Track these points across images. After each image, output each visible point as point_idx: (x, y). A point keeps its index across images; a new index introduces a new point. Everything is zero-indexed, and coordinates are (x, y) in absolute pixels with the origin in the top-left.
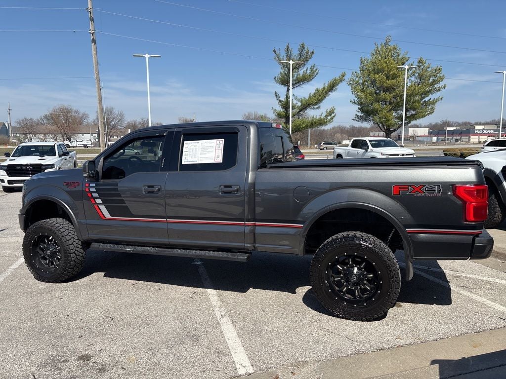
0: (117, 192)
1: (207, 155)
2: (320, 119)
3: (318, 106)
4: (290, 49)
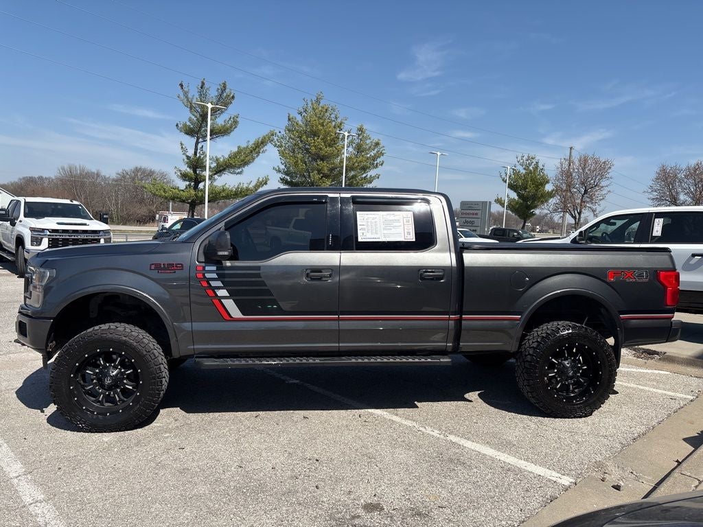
0: (260, 279)
1: (393, 231)
2: (248, 189)
3: (241, 170)
4: (206, 86)
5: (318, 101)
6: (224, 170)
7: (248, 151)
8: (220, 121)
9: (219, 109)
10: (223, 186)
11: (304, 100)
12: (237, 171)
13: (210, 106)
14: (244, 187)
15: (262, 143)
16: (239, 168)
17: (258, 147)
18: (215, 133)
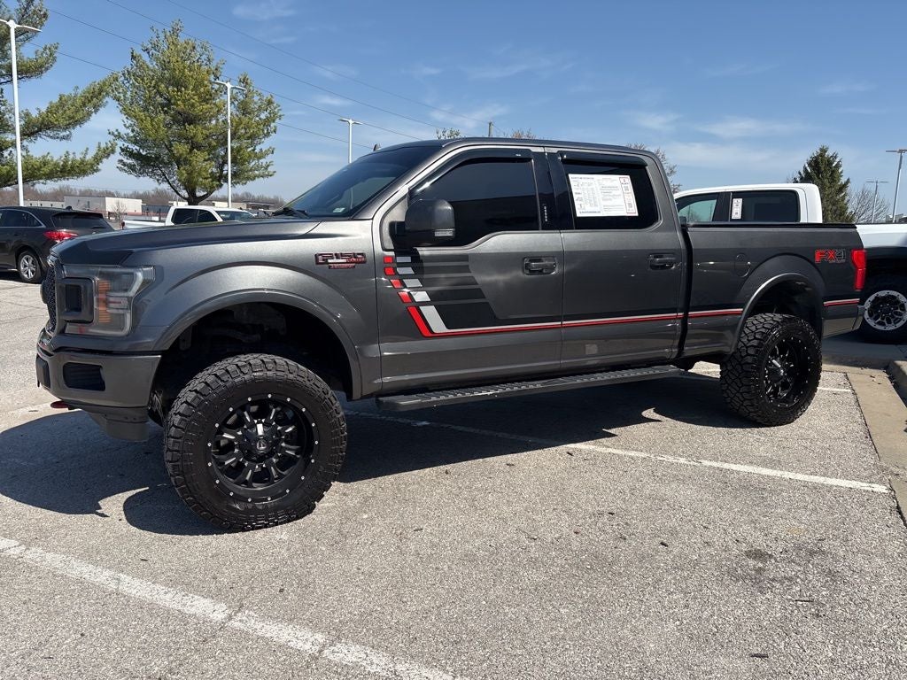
5: (175, 31)
6: (40, 130)
7: (79, 103)
8: (30, 51)
9: (27, 31)
10: (44, 157)
11: (152, 28)
12: (62, 134)
13: (13, 25)
14: (78, 158)
15: (101, 91)
16: (65, 130)
17: (94, 98)
18: (27, 71)
